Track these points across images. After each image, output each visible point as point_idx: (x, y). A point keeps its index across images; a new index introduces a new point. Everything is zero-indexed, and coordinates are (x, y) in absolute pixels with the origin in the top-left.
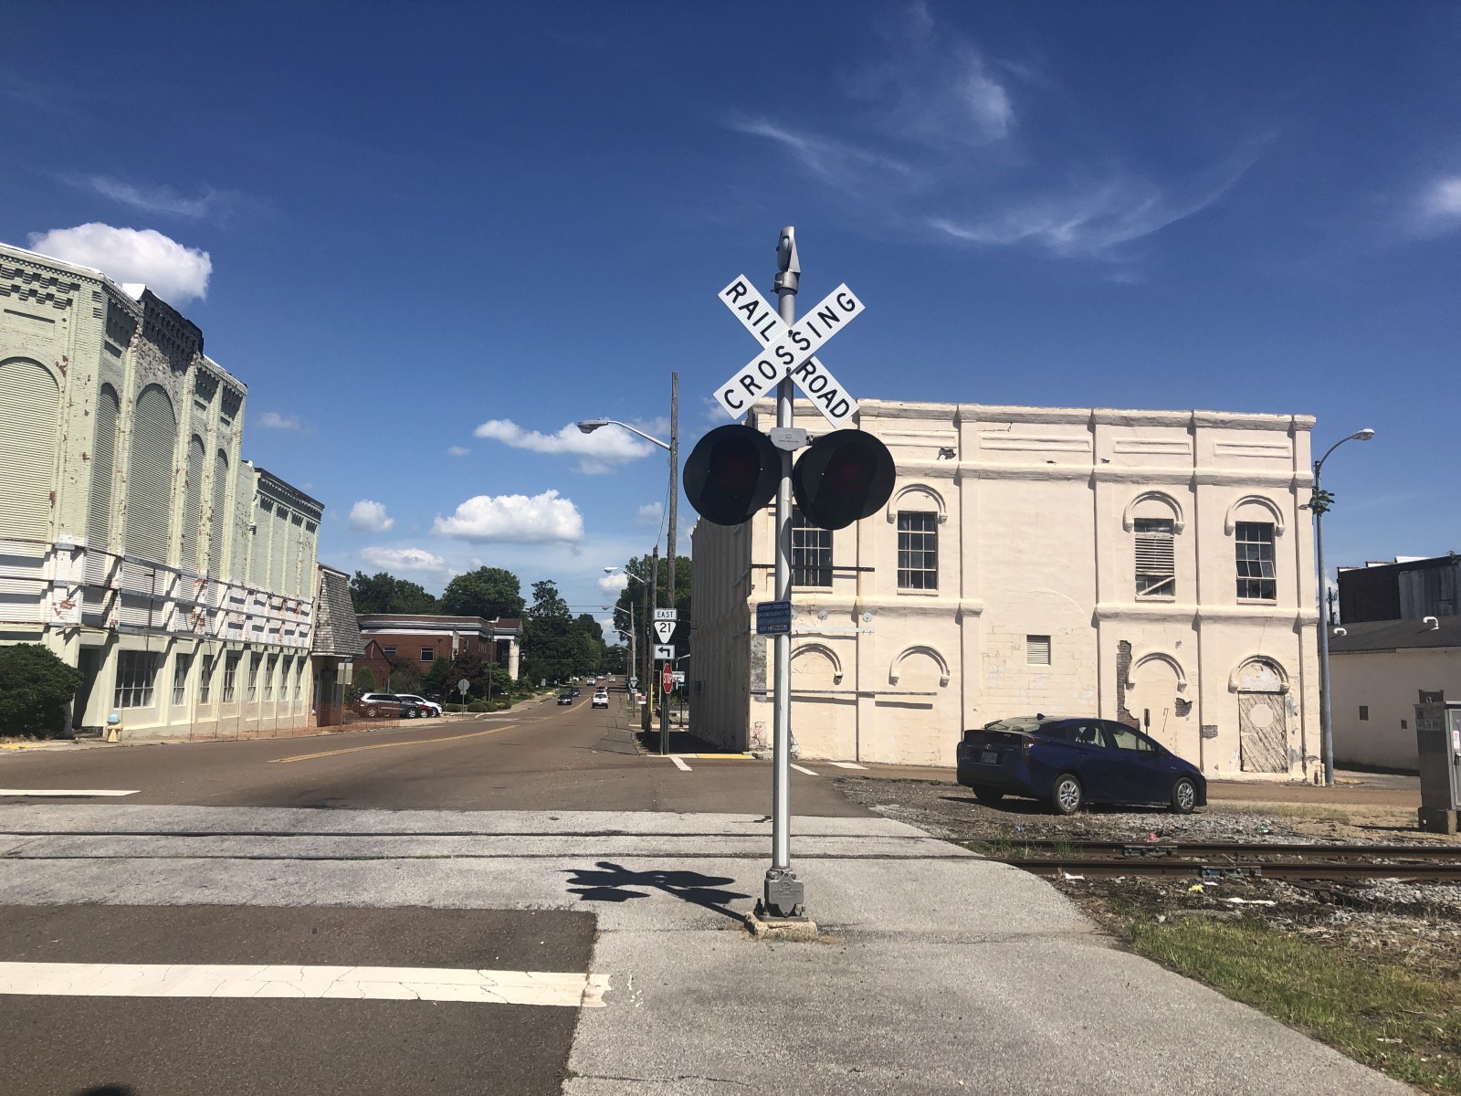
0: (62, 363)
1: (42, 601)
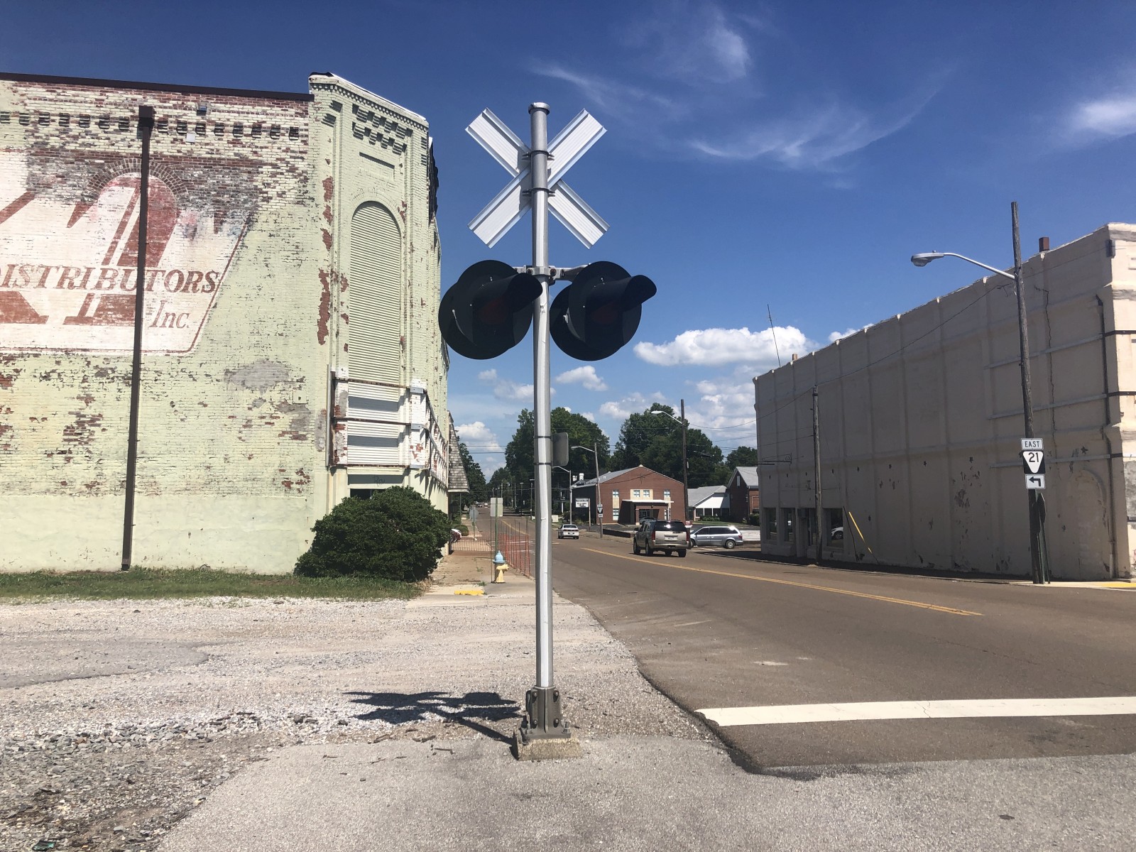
0: (402, 209)
1: (401, 444)
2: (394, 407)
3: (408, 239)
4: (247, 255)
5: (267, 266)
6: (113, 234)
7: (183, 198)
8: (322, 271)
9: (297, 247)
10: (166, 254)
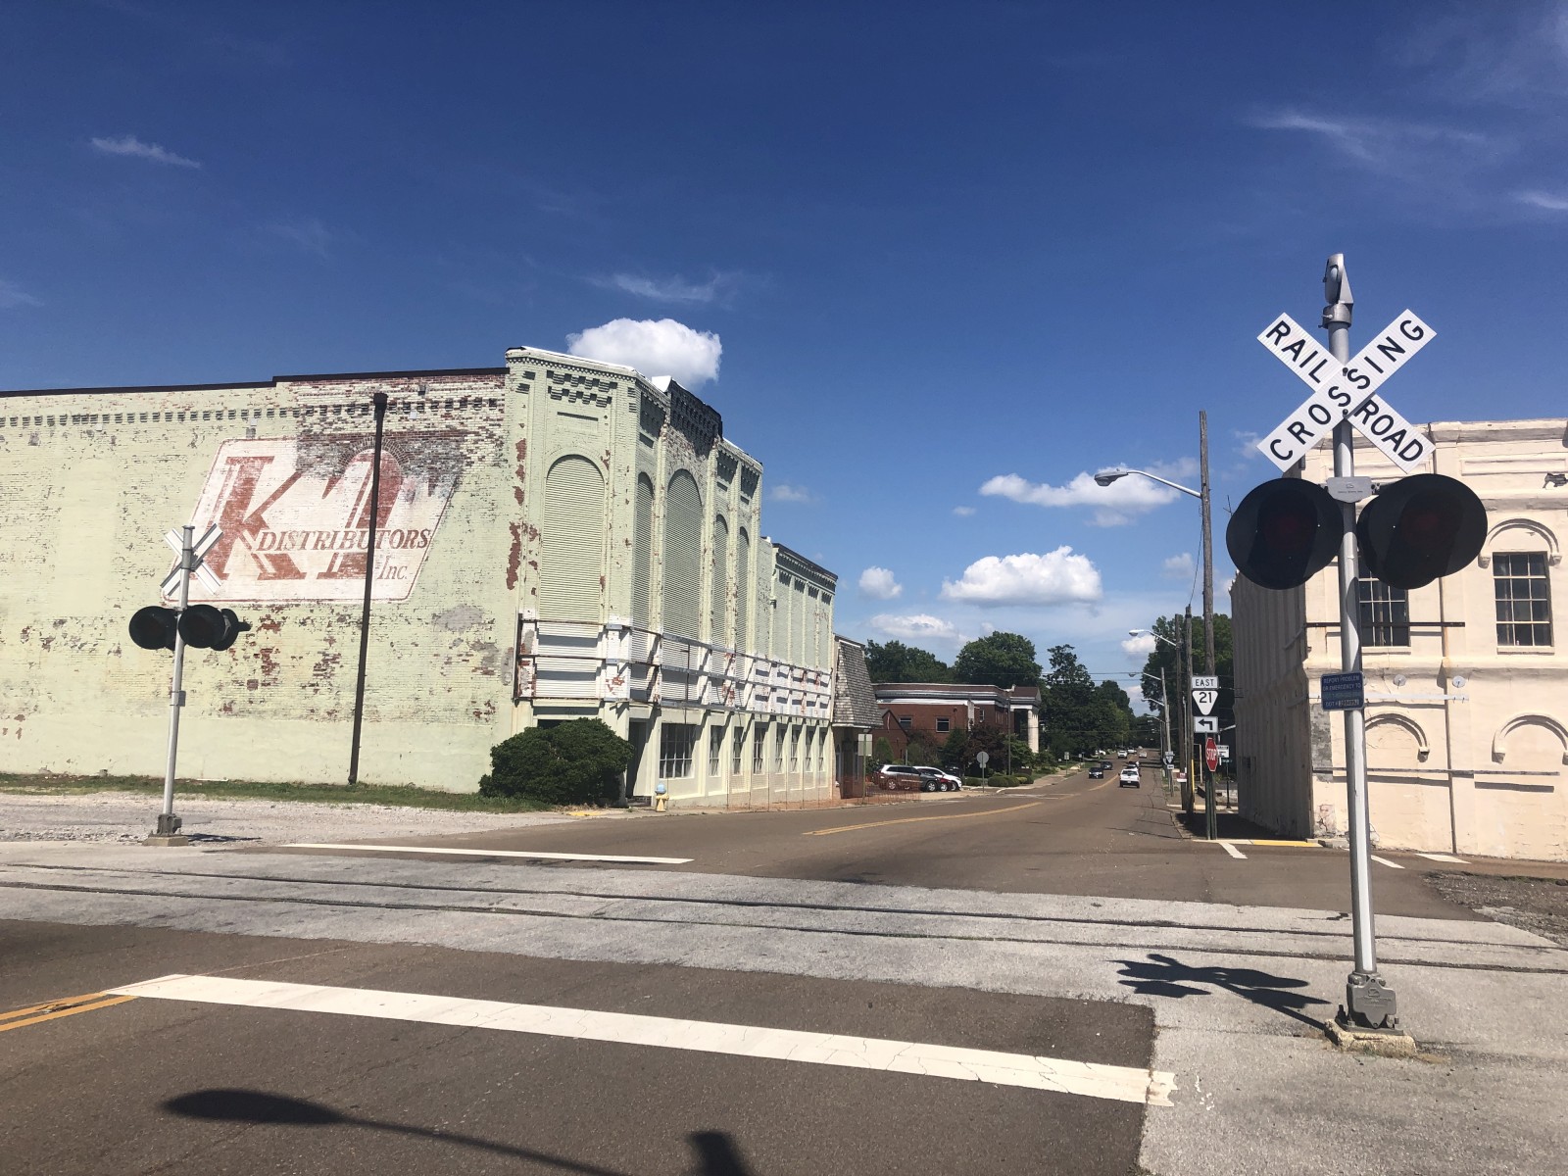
0: (605, 457)
1: (597, 678)
2: (592, 643)
3: (611, 485)
4: (453, 513)
5: (468, 522)
6: (354, 502)
7: (405, 467)
8: (513, 524)
9: (493, 504)
10: (391, 516)
